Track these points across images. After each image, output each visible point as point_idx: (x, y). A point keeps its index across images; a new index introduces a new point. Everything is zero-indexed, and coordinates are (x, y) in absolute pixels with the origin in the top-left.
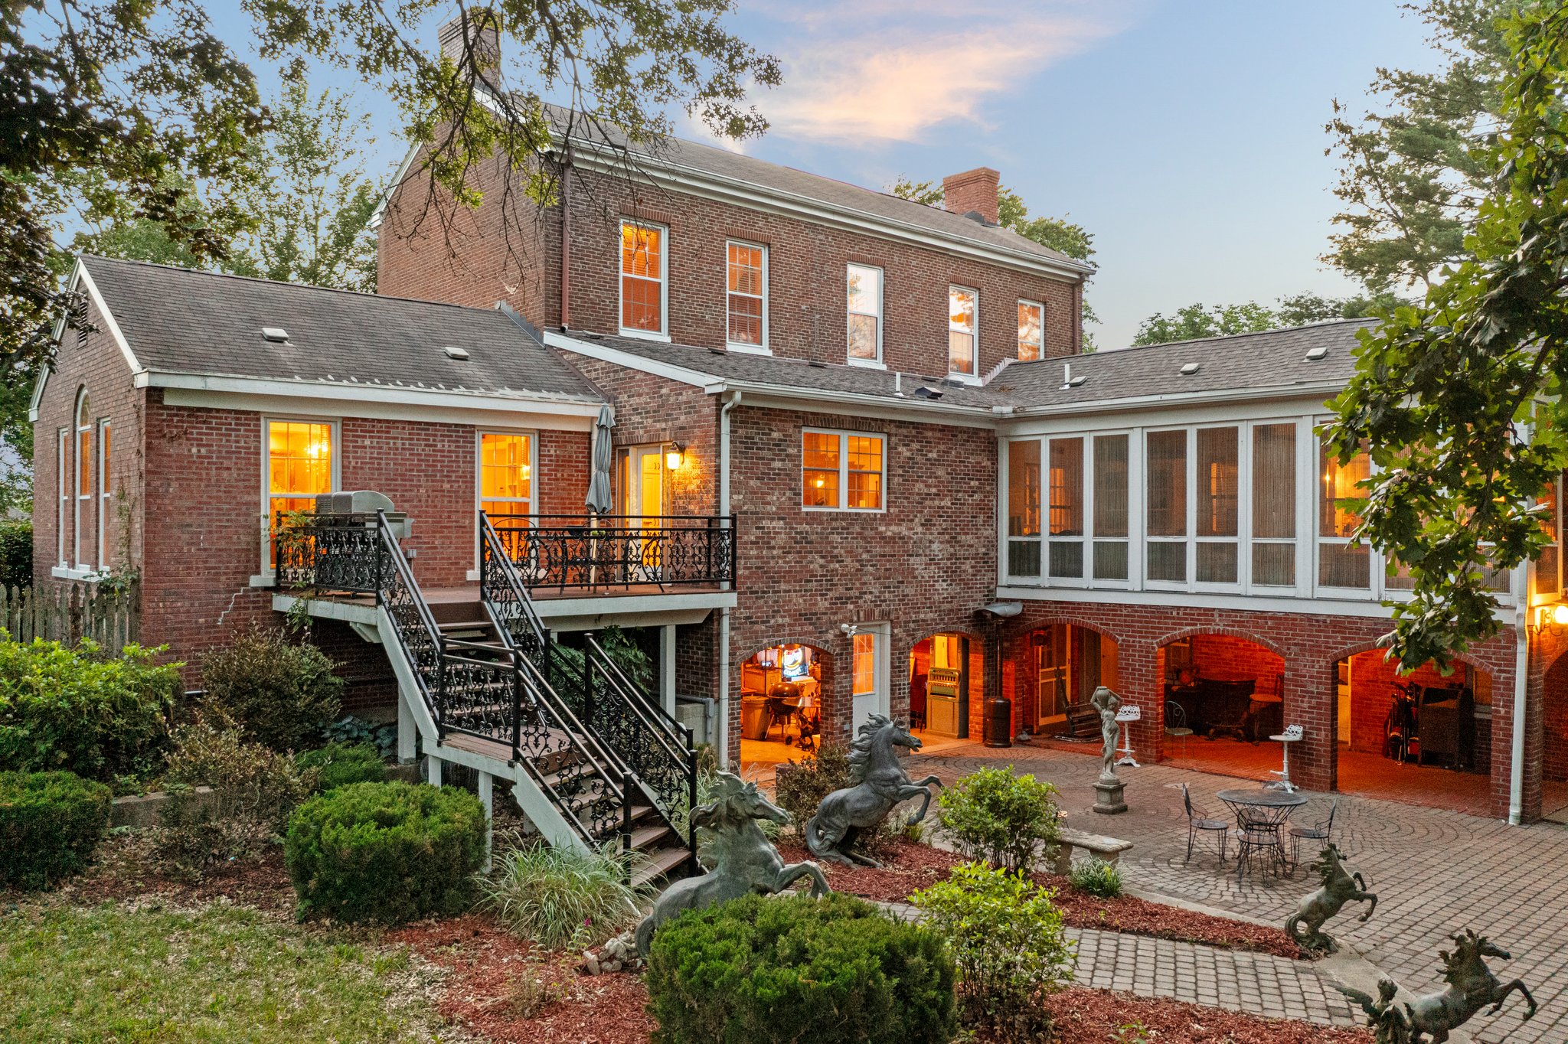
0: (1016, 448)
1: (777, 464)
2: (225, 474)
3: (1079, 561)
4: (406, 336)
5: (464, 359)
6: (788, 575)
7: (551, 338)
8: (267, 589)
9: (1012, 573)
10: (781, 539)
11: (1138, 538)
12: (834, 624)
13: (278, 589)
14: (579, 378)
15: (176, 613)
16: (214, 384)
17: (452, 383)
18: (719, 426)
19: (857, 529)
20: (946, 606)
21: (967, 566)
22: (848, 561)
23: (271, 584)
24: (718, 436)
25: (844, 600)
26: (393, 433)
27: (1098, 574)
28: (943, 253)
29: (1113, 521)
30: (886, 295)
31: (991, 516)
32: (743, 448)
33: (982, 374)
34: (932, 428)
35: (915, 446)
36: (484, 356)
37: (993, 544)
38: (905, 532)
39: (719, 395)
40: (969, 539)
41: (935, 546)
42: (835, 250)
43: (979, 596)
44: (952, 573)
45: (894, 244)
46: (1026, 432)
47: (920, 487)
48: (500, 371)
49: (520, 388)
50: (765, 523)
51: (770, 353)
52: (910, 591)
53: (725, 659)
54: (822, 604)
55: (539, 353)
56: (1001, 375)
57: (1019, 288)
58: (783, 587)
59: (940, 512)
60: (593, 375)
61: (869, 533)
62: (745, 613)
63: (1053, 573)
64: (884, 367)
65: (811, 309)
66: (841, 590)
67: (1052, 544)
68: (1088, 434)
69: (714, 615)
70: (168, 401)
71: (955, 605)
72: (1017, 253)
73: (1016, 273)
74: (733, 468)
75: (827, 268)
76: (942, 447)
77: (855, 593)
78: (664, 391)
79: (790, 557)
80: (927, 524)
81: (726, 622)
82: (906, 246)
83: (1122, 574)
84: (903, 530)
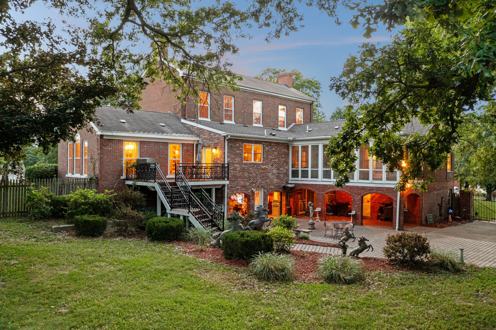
0: (293, 147)
1: (238, 152)
2: (116, 154)
3: (308, 174)
4: (151, 121)
5: (164, 126)
6: (240, 177)
7: (183, 121)
8: (124, 179)
9: (292, 177)
10: (239, 169)
11: (321, 169)
12: (250, 189)
13: (127, 179)
14: (190, 130)
15: (106, 184)
16: (114, 134)
17: (163, 132)
18: (225, 143)
19: (256, 166)
20: (277, 185)
21: (282, 175)
22: (254, 174)
23: (125, 178)
24: (225, 145)
25: (253, 183)
26: (152, 144)
27: (312, 177)
28: (277, 97)
29: (315, 165)
30: (263, 108)
31: (287, 163)
32: (230, 148)
33: (287, 127)
34: (273, 143)
35: (269, 147)
36: (169, 126)
37: (288, 170)
39: (225, 136)
40: (282, 169)
41: (274, 171)
42: (250, 97)
43: (284, 183)
44: (278, 177)
45: (265, 95)
46: (296, 144)
47: (270, 157)
48: (173, 129)
49: (177, 133)
50: (235, 165)
51: (234, 123)
52: (268, 181)
53: (226, 196)
54: (248, 184)
55: (180, 124)
56: (292, 128)
57: (296, 105)
58: (239, 180)
59: (275, 162)
60: (194, 130)
61: (258, 167)
62: (230, 186)
63: (302, 177)
64: (262, 126)
65: (244, 112)
66: (252, 180)
67: (301, 170)
68: (310, 145)
69: (224, 186)
70: (104, 138)
71: (279, 185)
72: (296, 96)
73: (296, 102)
74: (228, 152)
75: (248, 102)
76: (276, 147)
77: (255, 181)
78: (212, 135)
79: (240, 173)
80: (272, 165)
81: (226, 187)
82: (268, 96)
83: (317, 177)
84: (266, 167)
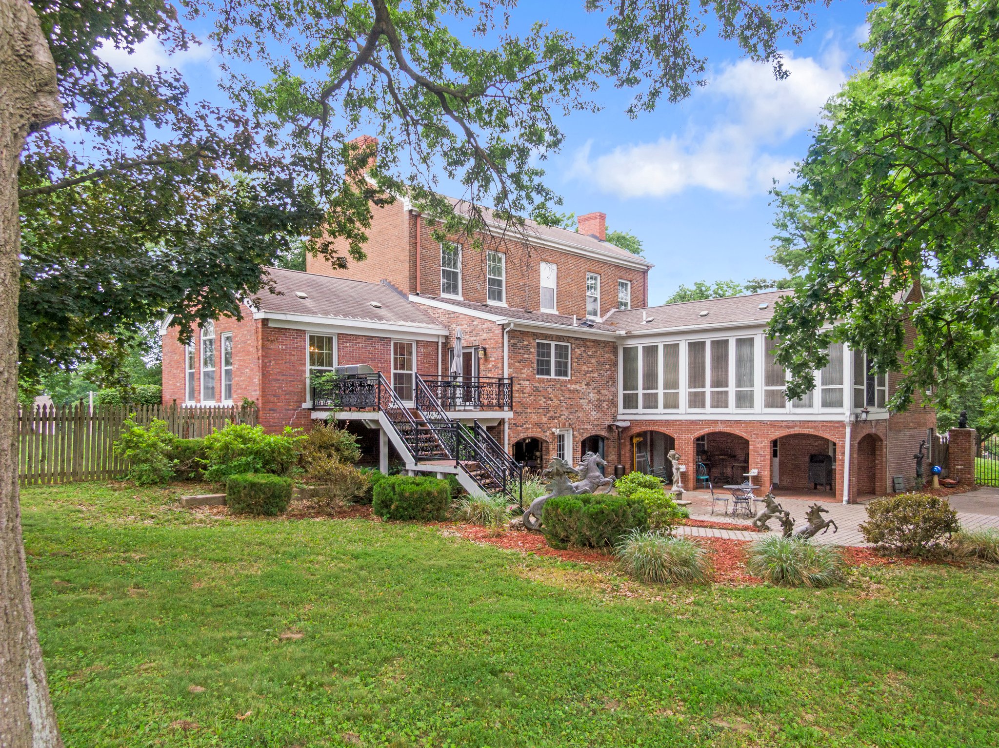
0: (627, 351)
1: (526, 356)
2: (292, 358)
3: (657, 402)
4: (353, 298)
5: (379, 307)
6: (530, 406)
7: (412, 298)
8: (309, 409)
9: (624, 408)
10: (528, 390)
11: (684, 390)
12: (549, 428)
13: (314, 409)
14: (429, 317)
15: (274, 419)
16: (289, 318)
17: (380, 318)
18: (503, 338)
19: (559, 386)
20: (596, 423)
21: (605, 404)
22: (555, 400)
23: (311, 407)
24: (503, 343)
25: (553, 418)
26: (358, 340)
27: (665, 407)
28: (583, 257)
29: (672, 383)
30: (558, 278)
31: (614, 381)
32: (513, 348)
33: (602, 316)
34: (590, 340)
35: (583, 349)
36: (387, 307)
37: (615, 395)
38: (579, 388)
39: (503, 325)
40: (604, 392)
41: (591, 395)
42: (535, 256)
43: (610, 419)
44: (598, 407)
45: (562, 253)
46: (631, 343)
47: (584, 368)
48: (396, 313)
49: (407, 321)
50: (521, 382)
51: (506, 306)
52: (580, 415)
53: (506, 442)
54: (545, 419)
55: (409, 305)
56: (611, 317)
57: (618, 274)
59: (593, 379)
60: (437, 315)
61: (563, 388)
62: (513, 422)
63: (644, 407)
64: (557, 313)
65: (525, 284)
66: (552, 413)
67: (644, 394)
68: (661, 344)
69: (502, 422)
70: (270, 325)
71: (599, 423)
72: (618, 256)
73: (618, 267)
74: (509, 357)
75: (531, 265)
76: (594, 349)
77: (557, 415)
78: (475, 323)
79: (532, 398)
80: (588, 384)
81: (506, 425)
82: (566, 254)
83: (676, 406)
84: (577, 387)
